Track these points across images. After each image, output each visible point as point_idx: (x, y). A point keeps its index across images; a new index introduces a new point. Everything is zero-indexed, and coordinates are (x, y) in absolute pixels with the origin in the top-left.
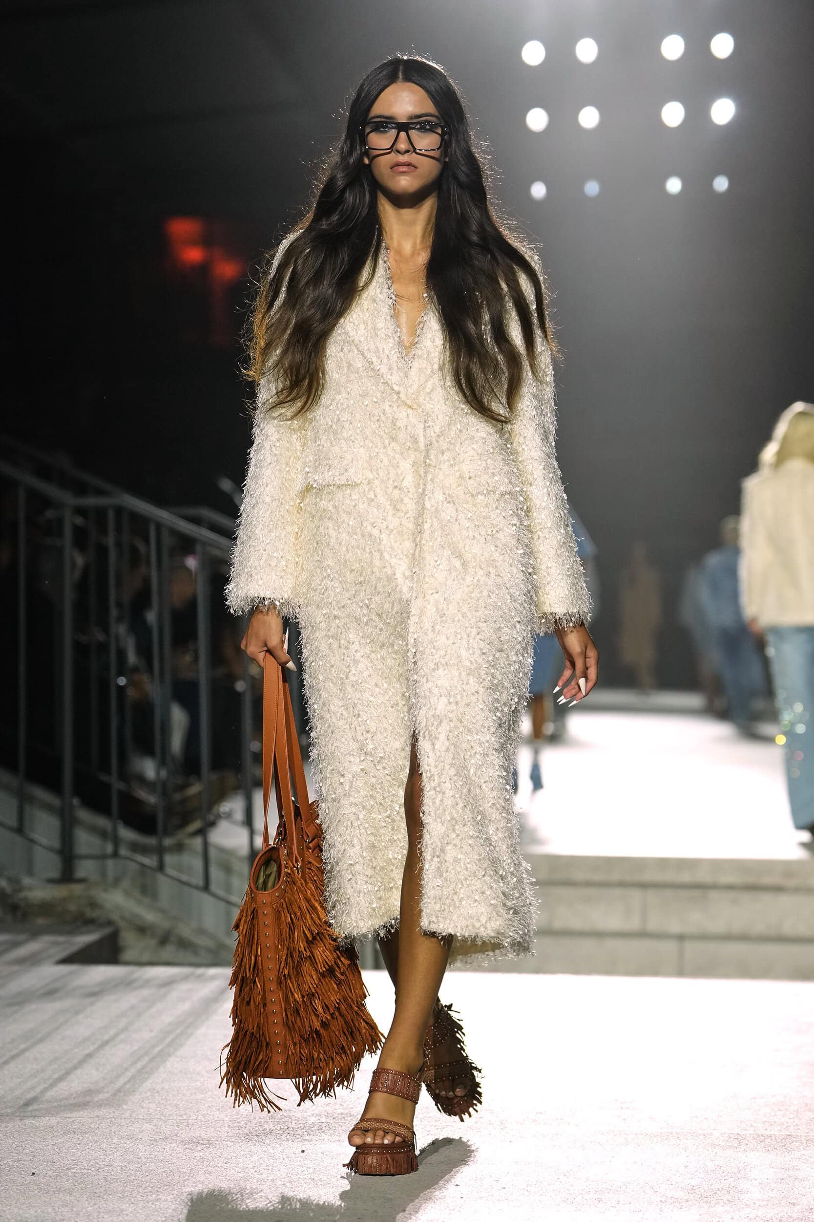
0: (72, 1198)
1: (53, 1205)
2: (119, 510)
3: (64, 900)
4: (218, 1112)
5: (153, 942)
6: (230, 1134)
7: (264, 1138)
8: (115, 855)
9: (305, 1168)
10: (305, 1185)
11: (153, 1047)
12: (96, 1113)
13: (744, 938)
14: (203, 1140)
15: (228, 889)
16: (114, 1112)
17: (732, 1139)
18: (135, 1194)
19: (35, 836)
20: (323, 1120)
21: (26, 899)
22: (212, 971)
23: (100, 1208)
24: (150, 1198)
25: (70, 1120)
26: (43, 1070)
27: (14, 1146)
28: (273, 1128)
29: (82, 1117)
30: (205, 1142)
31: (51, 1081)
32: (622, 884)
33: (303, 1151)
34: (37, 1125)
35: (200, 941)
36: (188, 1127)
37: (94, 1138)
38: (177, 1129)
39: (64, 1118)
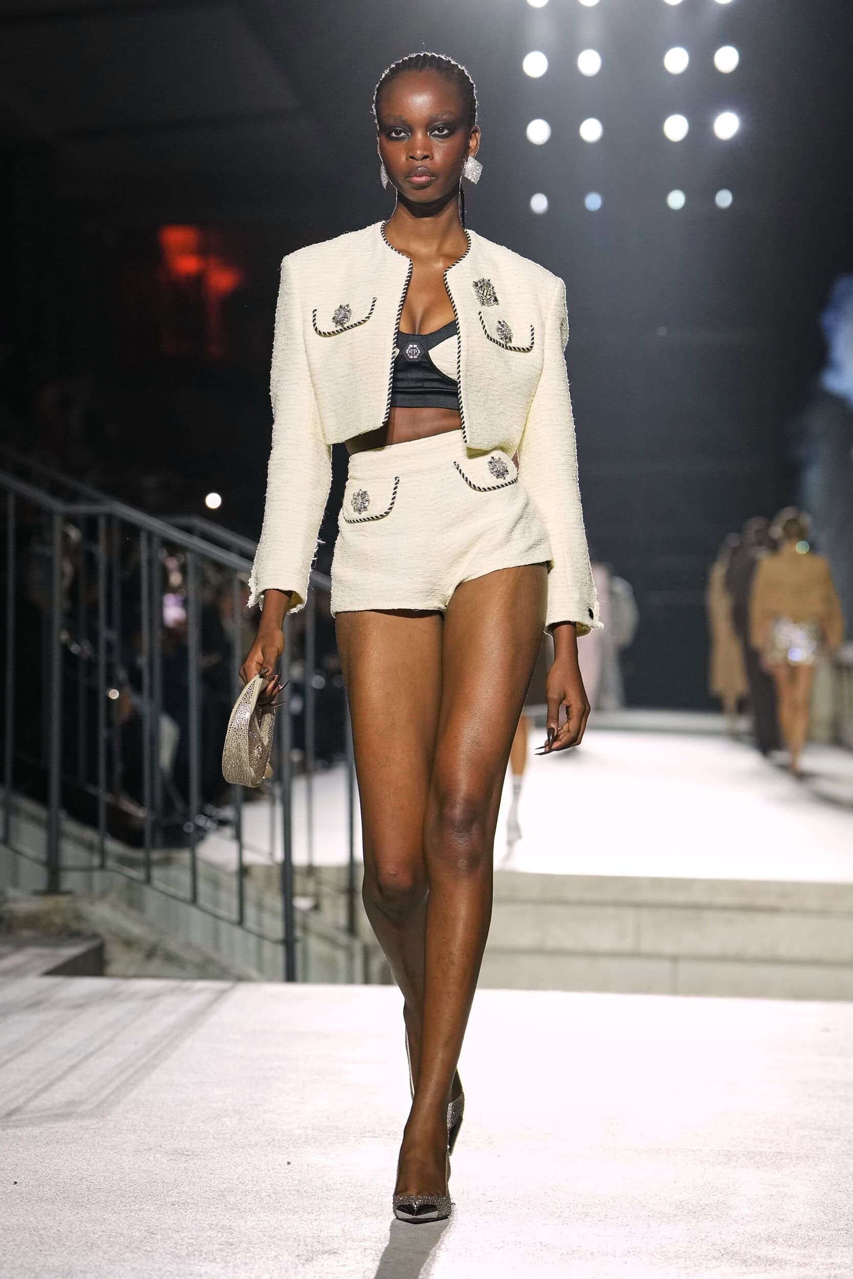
0: (54, 1207)
1: (35, 1213)
2: (110, 518)
3: (48, 913)
4: (203, 1123)
5: (139, 956)
6: (215, 1146)
7: (249, 1149)
8: (102, 867)
9: (290, 1180)
10: (290, 1196)
11: (139, 1059)
12: (80, 1123)
13: (739, 959)
14: (187, 1151)
15: (216, 902)
16: (98, 1123)
17: (722, 1155)
18: (118, 1203)
19: (21, 848)
20: (310, 1132)
21: (11, 911)
22: (200, 984)
23: (82, 1217)
24: (133, 1207)
25: (54, 1130)
26: (27, 1081)
28: (258, 1140)
29: (66, 1127)
30: (189, 1153)
31: (34, 1091)
33: (289, 1163)
34: (20, 1134)
35: (187, 955)
36: (173, 1138)
37: (77, 1148)
38: (162, 1140)
39: (47, 1128)
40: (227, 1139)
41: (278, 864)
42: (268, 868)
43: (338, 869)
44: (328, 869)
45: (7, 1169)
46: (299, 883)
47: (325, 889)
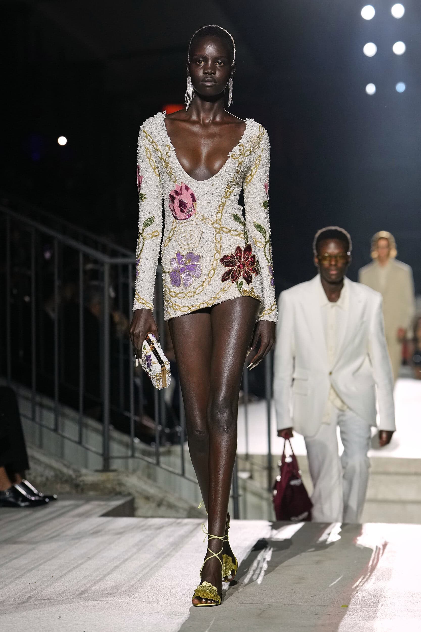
3: (104, 482)
4: (187, 598)
5: (153, 505)
8: (133, 456)
11: (152, 562)
12: (120, 598)
14: (178, 613)
16: (130, 598)
19: (88, 446)
21: (83, 481)
22: (186, 521)
25: (105, 602)
26: (91, 575)
27: (74, 616)
29: (113, 600)
30: (180, 614)
31: (95, 581)
32: (416, 474)
34: (87, 605)
35: (180, 504)
36: (171, 606)
37: (118, 612)
38: (164, 607)
39: (102, 601)
43: (263, 456)
44: (257, 456)
45: (79, 624)
46: (241, 464)
47: (256, 467)
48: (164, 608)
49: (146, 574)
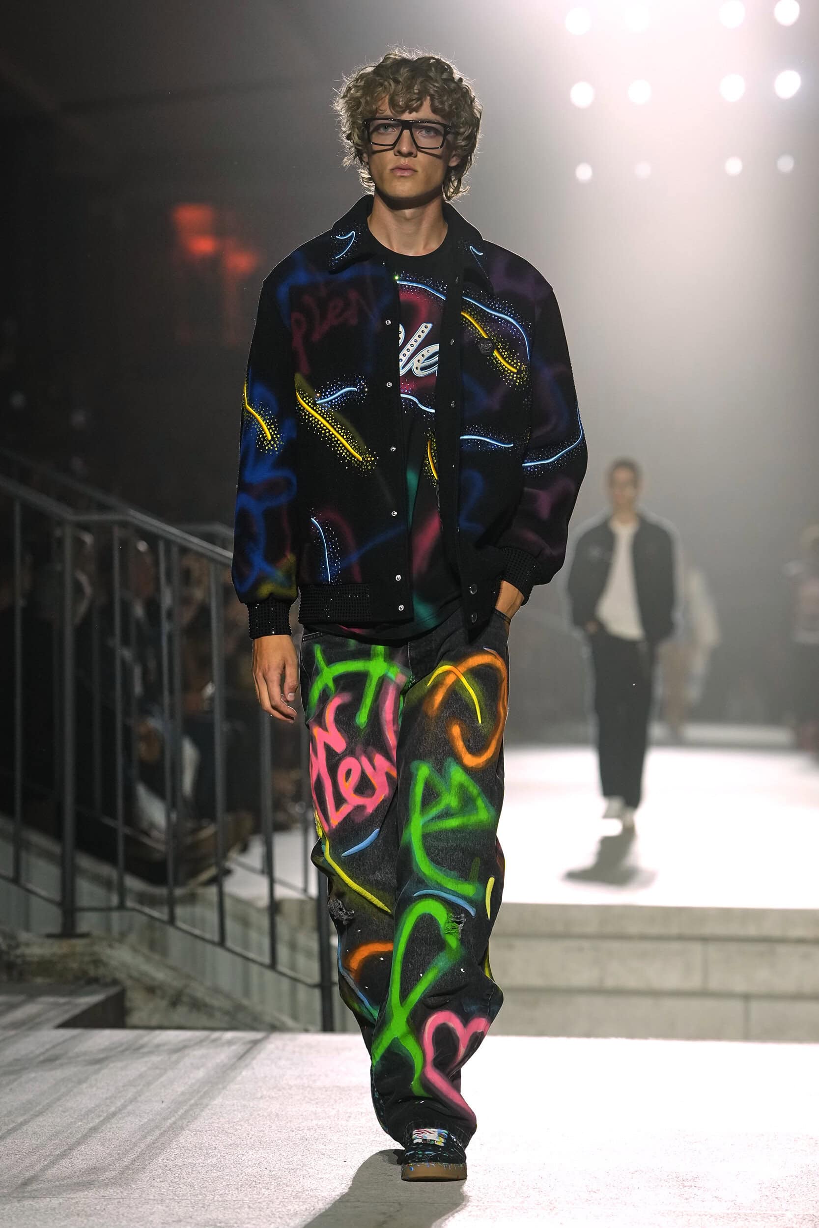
2: (125, 526)
3: (65, 956)
4: (236, 1191)
5: (163, 1003)
6: (251, 1216)
7: (288, 1220)
8: (122, 906)
11: (165, 1119)
12: (102, 1193)
14: (220, 1223)
15: (246, 944)
16: (122, 1192)
17: (807, 1220)
19: (30, 886)
21: (23, 956)
22: (229, 1035)
25: (74, 1201)
26: (43, 1146)
28: (298, 1209)
29: (88, 1197)
31: (52, 1158)
32: (681, 938)
34: (37, 1206)
35: (216, 1002)
36: (204, 1208)
37: (100, 1221)
38: (191, 1210)
39: (66, 1199)
40: (262, 1208)
41: (311, 898)
42: (301, 902)
48: (191, 1212)
49: (154, 1143)
